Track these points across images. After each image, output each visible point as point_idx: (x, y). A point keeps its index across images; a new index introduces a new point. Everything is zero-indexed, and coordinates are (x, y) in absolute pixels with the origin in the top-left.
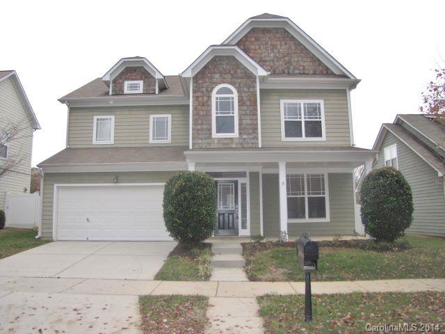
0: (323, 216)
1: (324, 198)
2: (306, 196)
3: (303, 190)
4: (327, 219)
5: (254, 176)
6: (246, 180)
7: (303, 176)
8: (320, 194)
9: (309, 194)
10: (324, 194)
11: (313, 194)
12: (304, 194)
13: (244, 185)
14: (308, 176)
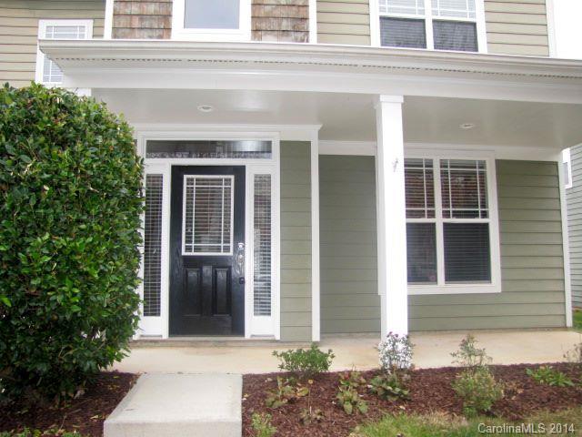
0: (484, 275)
1: (486, 226)
2: (439, 221)
3: (431, 204)
4: (495, 285)
5: (294, 153)
6: (271, 167)
7: (430, 164)
8: (475, 215)
9: (446, 214)
10: (485, 215)
11: (457, 214)
12: (432, 214)
13: (263, 182)
14: (443, 165)
